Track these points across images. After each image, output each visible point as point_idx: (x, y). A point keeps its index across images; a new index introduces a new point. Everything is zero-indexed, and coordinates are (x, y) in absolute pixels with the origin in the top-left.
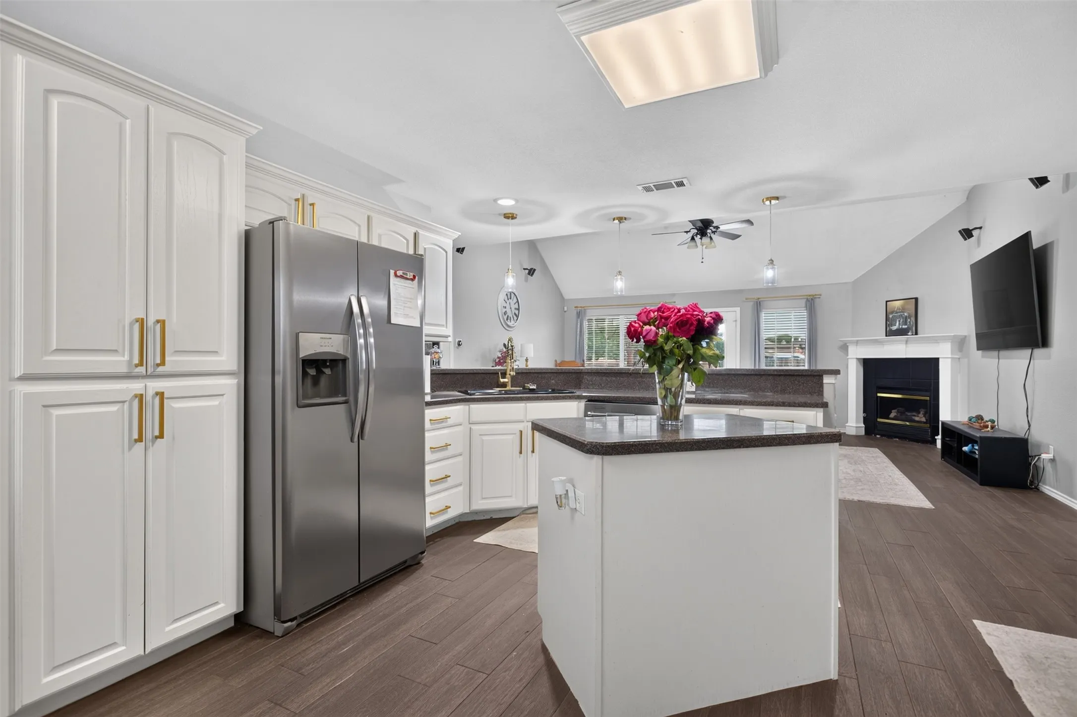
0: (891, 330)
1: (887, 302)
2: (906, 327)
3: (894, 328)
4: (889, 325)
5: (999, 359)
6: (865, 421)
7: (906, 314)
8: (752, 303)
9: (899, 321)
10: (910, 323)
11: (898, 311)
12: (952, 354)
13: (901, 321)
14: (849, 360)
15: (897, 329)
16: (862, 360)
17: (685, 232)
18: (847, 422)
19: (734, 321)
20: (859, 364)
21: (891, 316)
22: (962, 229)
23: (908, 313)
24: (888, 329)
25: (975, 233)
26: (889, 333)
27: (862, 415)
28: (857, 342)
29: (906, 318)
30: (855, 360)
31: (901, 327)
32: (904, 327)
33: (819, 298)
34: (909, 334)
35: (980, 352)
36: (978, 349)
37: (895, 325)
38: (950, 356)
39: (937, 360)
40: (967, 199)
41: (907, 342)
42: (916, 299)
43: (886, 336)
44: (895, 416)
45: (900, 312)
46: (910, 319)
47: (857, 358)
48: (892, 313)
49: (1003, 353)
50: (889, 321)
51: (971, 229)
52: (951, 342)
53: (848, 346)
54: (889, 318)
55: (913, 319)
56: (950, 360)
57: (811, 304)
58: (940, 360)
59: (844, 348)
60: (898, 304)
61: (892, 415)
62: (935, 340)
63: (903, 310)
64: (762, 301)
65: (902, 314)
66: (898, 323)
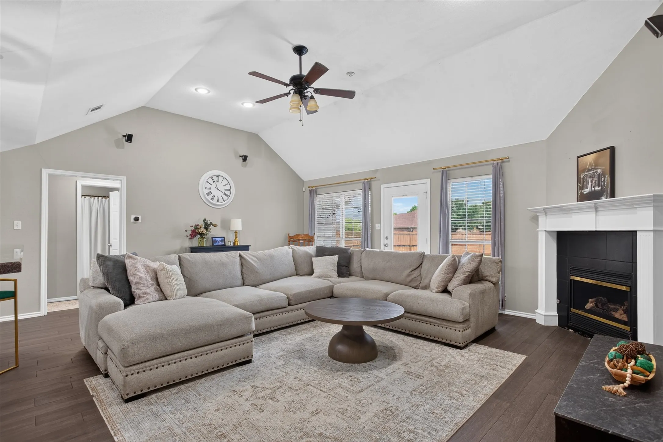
0: (582, 193)
1: (578, 157)
2: (600, 188)
3: (586, 191)
4: (580, 187)
6: (559, 308)
7: (599, 171)
9: (592, 182)
10: (604, 184)
11: (590, 168)
12: (655, 225)
13: (594, 182)
14: (539, 234)
15: (589, 193)
16: (556, 234)
18: (537, 308)
19: (425, 193)
20: (551, 238)
21: (582, 176)
22: (649, 19)
23: (602, 169)
24: (579, 193)
26: (581, 198)
27: (554, 301)
28: (550, 211)
29: (600, 176)
30: (544, 233)
31: (593, 189)
32: (597, 188)
33: (508, 161)
34: (604, 197)
37: (587, 188)
38: (652, 228)
39: (635, 233)
41: (596, 209)
42: (612, 150)
43: (578, 202)
44: (592, 307)
45: (592, 169)
46: (605, 178)
47: (549, 232)
48: (584, 171)
50: (580, 183)
52: (653, 206)
53: (538, 216)
55: (608, 177)
56: (651, 234)
57: (498, 170)
58: (638, 233)
59: (535, 219)
60: (591, 159)
61: (589, 306)
63: (596, 165)
64: (449, 170)
65: (595, 171)
66: (590, 184)
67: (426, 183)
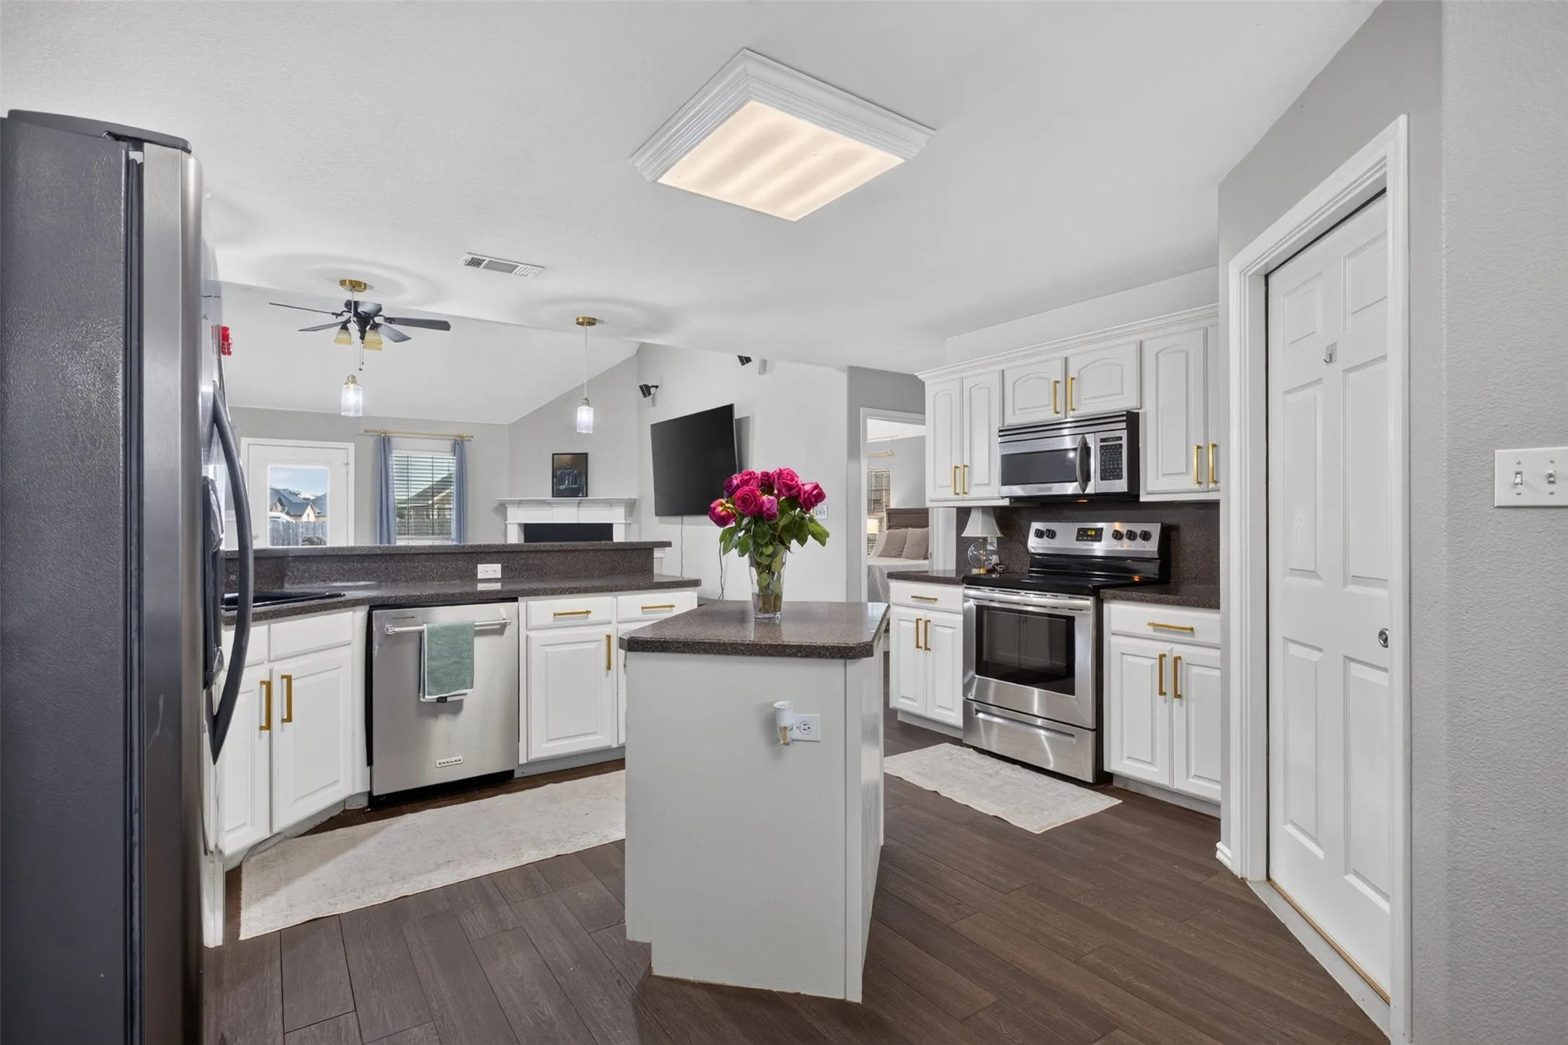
0: (558, 489)
2: (577, 486)
3: (563, 487)
4: (556, 483)
5: (683, 525)
7: (574, 472)
8: (373, 440)
9: (569, 479)
10: (581, 482)
11: (566, 467)
12: (626, 520)
13: (571, 479)
14: (508, 526)
15: (565, 489)
16: (523, 527)
17: (333, 314)
19: (344, 464)
20: (520, 531)
21: (559, 472)
22: (641, 384)
23: (579, 470)
24: (555, 489)
25: (653, 390)
26: (557, 493)
28: (520, 503)
29: (577, 475)
30: (517, 526)
31: (571, 486)
32: (573, 486)
33: (470, 440)
34: (581, 495)
35: (657, 518)
36: (656, 515)
37: (565, 484)
38: (625, 522)
39: (611, 525)
40: (638, 352)
41: (576, 504)
42: (585, 455)
43: (553, 496)
45: (568, 469)
47: (519, 524)
48: (560, 469)
49: (687, 519)
50: (556, 478)
51: (650, 385)
52: (625, 506)
53: (506, 508)
54: (557, 475)
55: (582, 477)
57: (459, 447)
58: (614, 525)
59: (502, 508)
60: (565, 459)
62: (610, 503)
63: (573, 465)
64: (393, 436)
65: (572, 470)
66: (567, 482)
67: (347, 449)
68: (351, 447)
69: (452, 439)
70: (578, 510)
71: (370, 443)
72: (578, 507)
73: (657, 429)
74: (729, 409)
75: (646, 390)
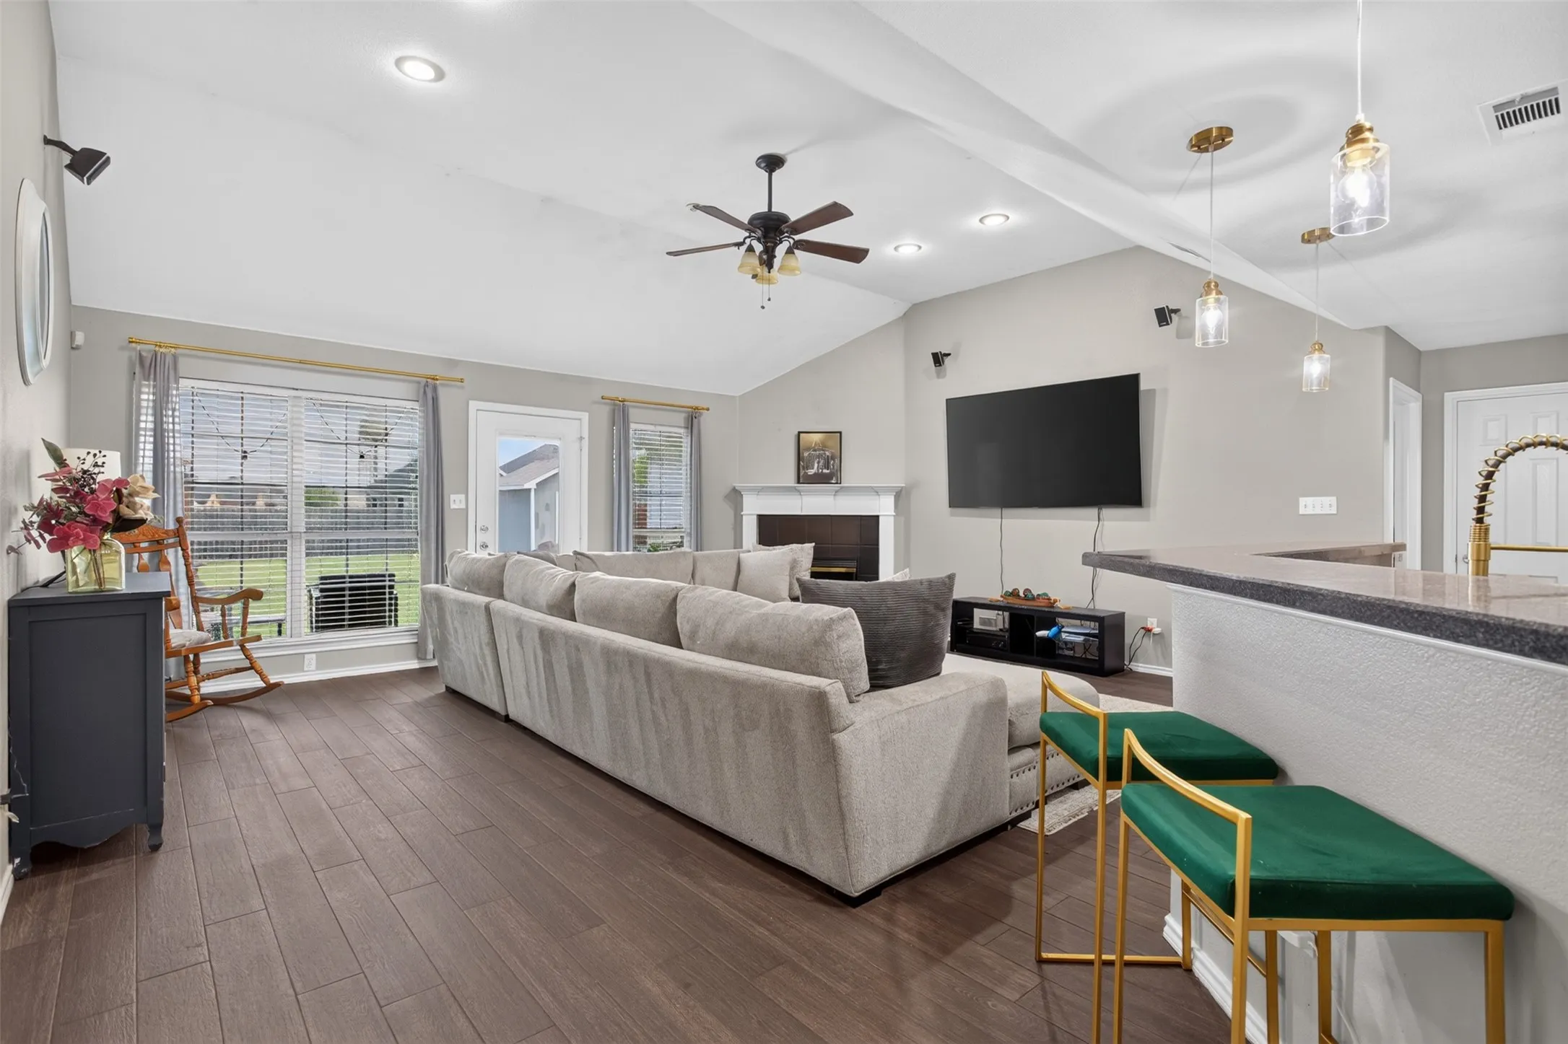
0: (805, 475)
1: (799, 433)
2: (828, 471)
3: (811, 472)
4: (802, 467)
5: (1002, 518)
7: (827, 453)
9: (818, 463)
10: (833, 467)
11: (816, 448)
12: (895, 511)
13: (821, 462)
14: (744, 517)
15: (815, 474)
16: (760, 517)
19: (578, 438)
20: (756, 523)
21: (806, 454)
23: (831, 452)
24: (801, 474)
25: (945, 358)
26: (803, 479)
28: (756, 490)
29: (828, 459)
30: (755, 517)
31: (820, 471)
32: (825, 471)
33: (704, 413)
34: (836, 481)
36: (951, 507)
37: (813, 469)
38: (893, 514)
39: (877, 517)
41: (836, 493)
42: (840, 434)
43: (799, 483)
45: (819, 450)
46: (834, 461)
47: (757, 515)
48: (807, 450)
49: (1007, 512)
50: (802, 462)
51: (941, 353)
52: (894, 495)
53: (742, 496)
54: (803, 457)
55: (837, 461)
56: (893, 517)
57: (692, 418)
58: (880, 518)
60: (816, 438)
62: (873, 491)
63: (823, 447)
64: (633, 407)
65: (822, 452)
66: (816, 465)
67: (580, 419)
68: (585, 416)
69: (685, 412)
70: (835, 499)
71: (604, 412)
72: (835, 495)
73: (954, 406)
74: (1135, 379)
75: (938, 359)
